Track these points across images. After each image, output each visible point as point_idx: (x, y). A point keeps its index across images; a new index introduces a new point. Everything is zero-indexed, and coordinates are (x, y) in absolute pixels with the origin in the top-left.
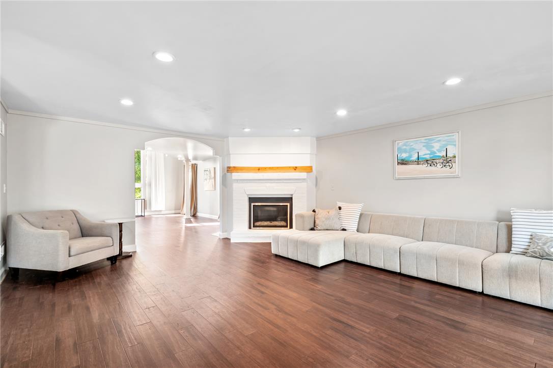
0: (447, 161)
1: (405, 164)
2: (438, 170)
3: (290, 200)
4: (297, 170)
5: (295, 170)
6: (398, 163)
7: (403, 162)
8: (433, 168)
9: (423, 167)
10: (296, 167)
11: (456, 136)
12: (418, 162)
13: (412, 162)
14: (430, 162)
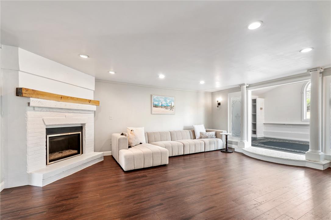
0: (172, 108)
1: (157, 107)
3: (81, 128)
4: (91, 103)
5: (90, 102)
6: (154, 106)
7: (156, 106)
8: (167, 110)
9: (164, 109)
10: (90, 100)
11: (174, 99)
12: (162, 107)
13: (160, 107)
14: (166, 107)
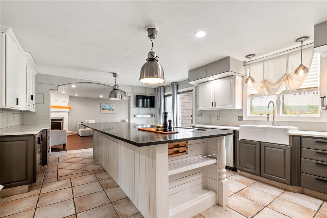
0: (113, 110)
2: (111, 112)
3: (62, 120)
7: (103, 109)
10: (66, 107)
11: (114, 105)
12: (107, 109)
13: (105, 109)
14: (109, 110)
